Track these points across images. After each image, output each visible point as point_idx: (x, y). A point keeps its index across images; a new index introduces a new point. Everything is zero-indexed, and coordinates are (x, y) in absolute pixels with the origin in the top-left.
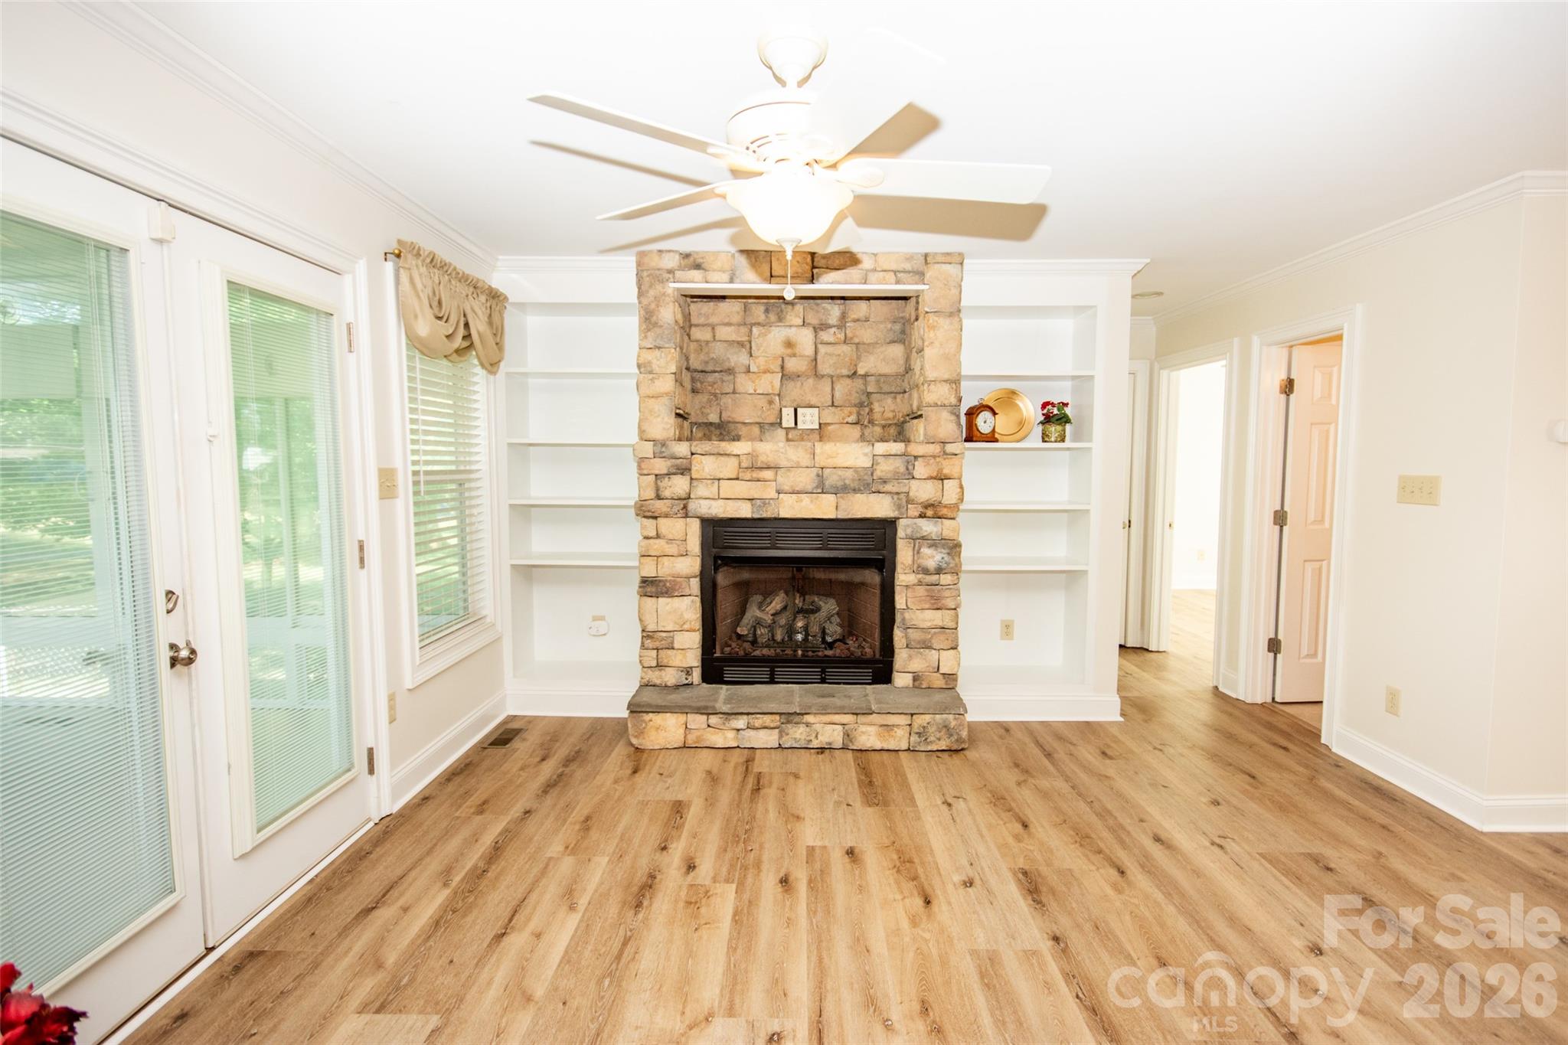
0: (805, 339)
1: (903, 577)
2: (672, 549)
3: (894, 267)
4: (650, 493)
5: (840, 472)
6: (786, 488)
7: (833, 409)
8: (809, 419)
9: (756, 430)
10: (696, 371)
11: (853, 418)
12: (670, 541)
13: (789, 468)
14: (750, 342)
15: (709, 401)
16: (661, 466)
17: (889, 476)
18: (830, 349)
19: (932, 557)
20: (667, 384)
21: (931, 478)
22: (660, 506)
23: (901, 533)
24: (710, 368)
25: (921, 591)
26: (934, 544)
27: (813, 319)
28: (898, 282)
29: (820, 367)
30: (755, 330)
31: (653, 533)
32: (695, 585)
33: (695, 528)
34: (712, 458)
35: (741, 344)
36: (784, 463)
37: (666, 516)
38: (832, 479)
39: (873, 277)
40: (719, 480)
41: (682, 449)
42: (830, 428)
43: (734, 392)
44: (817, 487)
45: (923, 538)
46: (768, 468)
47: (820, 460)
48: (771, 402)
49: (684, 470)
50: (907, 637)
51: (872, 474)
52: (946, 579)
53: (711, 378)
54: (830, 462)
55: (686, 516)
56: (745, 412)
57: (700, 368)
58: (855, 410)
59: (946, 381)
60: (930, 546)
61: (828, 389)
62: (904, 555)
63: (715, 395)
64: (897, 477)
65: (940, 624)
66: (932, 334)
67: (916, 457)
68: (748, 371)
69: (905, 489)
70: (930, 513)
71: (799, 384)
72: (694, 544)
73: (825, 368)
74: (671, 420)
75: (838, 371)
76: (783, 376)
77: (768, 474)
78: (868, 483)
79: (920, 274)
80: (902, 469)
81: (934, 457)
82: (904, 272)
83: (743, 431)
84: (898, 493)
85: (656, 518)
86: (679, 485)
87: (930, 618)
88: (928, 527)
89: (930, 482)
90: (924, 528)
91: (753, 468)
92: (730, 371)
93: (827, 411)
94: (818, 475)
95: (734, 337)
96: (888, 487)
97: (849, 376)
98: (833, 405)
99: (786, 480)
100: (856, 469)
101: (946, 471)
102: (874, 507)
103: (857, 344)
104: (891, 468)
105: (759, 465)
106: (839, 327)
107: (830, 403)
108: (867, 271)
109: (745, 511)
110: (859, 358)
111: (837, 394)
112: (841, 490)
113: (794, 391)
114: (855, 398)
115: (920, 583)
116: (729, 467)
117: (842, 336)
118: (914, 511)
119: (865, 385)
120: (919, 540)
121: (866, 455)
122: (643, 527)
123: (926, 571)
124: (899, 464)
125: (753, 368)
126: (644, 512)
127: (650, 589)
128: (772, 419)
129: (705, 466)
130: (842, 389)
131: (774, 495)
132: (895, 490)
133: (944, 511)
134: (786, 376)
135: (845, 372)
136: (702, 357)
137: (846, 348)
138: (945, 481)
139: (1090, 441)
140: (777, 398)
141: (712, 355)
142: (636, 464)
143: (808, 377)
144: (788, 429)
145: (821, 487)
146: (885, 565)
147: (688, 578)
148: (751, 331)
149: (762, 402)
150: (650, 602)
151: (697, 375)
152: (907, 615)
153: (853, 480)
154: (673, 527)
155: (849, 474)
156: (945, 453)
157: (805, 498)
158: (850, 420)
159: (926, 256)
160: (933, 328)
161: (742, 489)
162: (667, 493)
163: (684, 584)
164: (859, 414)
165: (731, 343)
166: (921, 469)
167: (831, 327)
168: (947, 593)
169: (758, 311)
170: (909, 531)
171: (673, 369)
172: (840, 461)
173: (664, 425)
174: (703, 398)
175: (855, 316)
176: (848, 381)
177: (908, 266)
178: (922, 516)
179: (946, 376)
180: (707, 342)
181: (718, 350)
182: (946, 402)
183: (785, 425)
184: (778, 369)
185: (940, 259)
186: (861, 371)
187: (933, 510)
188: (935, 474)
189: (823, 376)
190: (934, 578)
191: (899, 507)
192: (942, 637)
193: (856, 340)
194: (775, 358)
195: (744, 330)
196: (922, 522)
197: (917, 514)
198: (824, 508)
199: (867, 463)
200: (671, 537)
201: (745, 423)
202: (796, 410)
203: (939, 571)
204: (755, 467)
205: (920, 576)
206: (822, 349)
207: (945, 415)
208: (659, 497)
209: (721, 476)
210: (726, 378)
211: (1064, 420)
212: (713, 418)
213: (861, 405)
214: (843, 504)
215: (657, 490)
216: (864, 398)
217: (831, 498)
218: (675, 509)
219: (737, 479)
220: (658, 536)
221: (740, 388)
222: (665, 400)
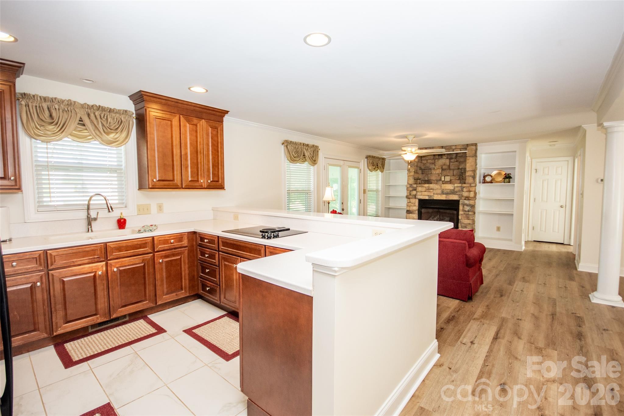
0: (447, 161)
1: (461, 212)
2: (412, 205)
3: (460, 148)
4: (409, 194)
5: (447, 190)
6: (435, 193)
7: (453, 176)
8: (448, 179)
9: (436, 181)
10: (423, 169)
11: (458, 178)
12: (412, 203)
13: (436, 189)
14: (435, 163)
15: (426, 175)
16: (411, 189)
17: (458, 191)
18: (453, 163)
19: (467, 208)
20: (412, 174)
21: (467, 191)
22: (411, 197)
23: (460, 203)
24: (426, 169)
25: (464, 215)
26: (467, 205)
27: (449, 157)
28: (461, 151)
29: (451, 167)
30: (436, 160)
31: (409, 202)
32: (417, 212)
33: (417, 201)
34: (420, 187)
35: (433, 163)
36: (435, 188)
37: (412, 198)
38: (445, 192)
39: (455, 150)
40: (422, 192)
41: (415, 186)
42: (453, 180)
43: (431, 173)
44: (442, 193)
45: (465, 204)
46: (432, 189)
47: (443, 188)
48: (439, 175)
49: (415, 190)
50: (461, 225)
51: (454, 190)
52: (470, 213)
53: (426, 171)
54: (445, 188)
55: (415, 198)
56: (433, 178)
57: (424, 169)
58: (458, 176)
59: (471, 171)
60: (467, 206)
61: (452, 172)
62: (461, 207)
63: (427, 174)
64: (459, 191)
65: (469, 223)
66: (468, 161)
67: (464, 187)
68: (434, 169)
69: (462, 194)
70: (467, 199)
71: (445, 171)
72: (417, 204)
73: (452, 167)
74: (413, 180)
75: (455, 168)
76: (442, 170)
77: (432, 191)
78: (453, 192)
79: (466, 149)
80: (461, 189)
81: (468, 187)
82: (462, 148)
83: (433, 182)
84: (460, 195)
85: (410, 199)
86: (414, 193)
87: (466, 221)
88: (467, 202)
89: (467, 192)
90: (466, 202)
91: (428, 189)
92: (430, 169)
93: (452, 177)
94: (442, 191)
95: (431, 162)
96: (457, 193)
97: (457, 169)
98: (453, 175)
99: (435, 192)
100: (450, 190)
101: (471, 190)
102: (455, 197)
103: (460, 162)
104: (458, 189)
105: (430, 189)
106: (455, 158)
107: (452, 175)
108: (454, 149)
109: (427, 198)
110: (460, 165)
111: (454, 173)
112: (447, 194)
113: (444, 173)
114: (459, 174)
115: (464, 214)
116: (424, 189)
117: (456, 160)
118: (463, 198)
119: (461, 171)
120: (464, 205)
121: (452, 186)
122: (407, 200)
123: (465, 211)
124: (460, 189)
125: (435, 168)
126: (407, 197)
127: (408, 212)
128: (439, 179)
129: (419, 189)
130: (455, 172)
131: (433, 195)
132: (459, 194)
133: (470, 198)
134: (443, 170)
135: (457, 168)
136: (425, 166)
137: (457, 163)
138: (471, 192)
139: (514, 183)
140: (440, 175)
141: (427, 166)
142: (406, 188)
143: (448, 170)
144: (443, 181)
145: (443, 193)
146: (457, 210)
147: (415, 210)
148: (435, 161)
149: (437, 175)
150: (408, 214)
151: (423, 170)
152: (461, 221)
153: (450, 192)
154: (413, 200)
155: (449, 190)
156: (471, 186)
157: (439, 196)
158: (457, 179)
159: (467, 144)
160: (468, 160)
161: (426, 193)
162: (412, 194)
163: (415, 212)
164: (459, 177)
165: (431, 163)
166: (465, 190)
167: (453, 158)
168: (470, 216)
169: (437, 157)
170: (462, 203)
171: (414, 171)
172: (447, 188)
173: (412, 181)
174: (424, 175)
175: (459, 156)
176: (457, 170)
177: (463, 147)
178: (465, 199)
179: (471, 170)
180: (426, 163)
181: (428, 165)
182: (471, 175)
183: (442, 180)
184: (441, 168)
185: (470, 145)
186: (460, 168)
187: (468, 198)
188: (468, 190)
189: (451, 169)
190: (467, 213)
191: (460, 197)
192: (469, 226)
193: (459, 161)
194: (440, 166)
195: (433, 160)
196: (465, 201)
197: (464, 199)
198: (443, 197)
199: (453, 188)
200: (412, 202)
201: (433, 180)
202: (445, 177)
203: (468, 211)
204: (429, 189)
205: (464, 212)
206: (451, 164)
207: (471, 178)
208: (410, 195)
209: (422, 191)
210: (429, 170)
211: (510, 177)
212: (426, 179)
213: (460, 175)
214: (447, 196)
215: (410, 193)
216: (461, 174)
217: (445, 195)
218: (413, 197)
219: (425, 191)
220: (410, 202)
221: (432, 173)
222: (412, 177)
